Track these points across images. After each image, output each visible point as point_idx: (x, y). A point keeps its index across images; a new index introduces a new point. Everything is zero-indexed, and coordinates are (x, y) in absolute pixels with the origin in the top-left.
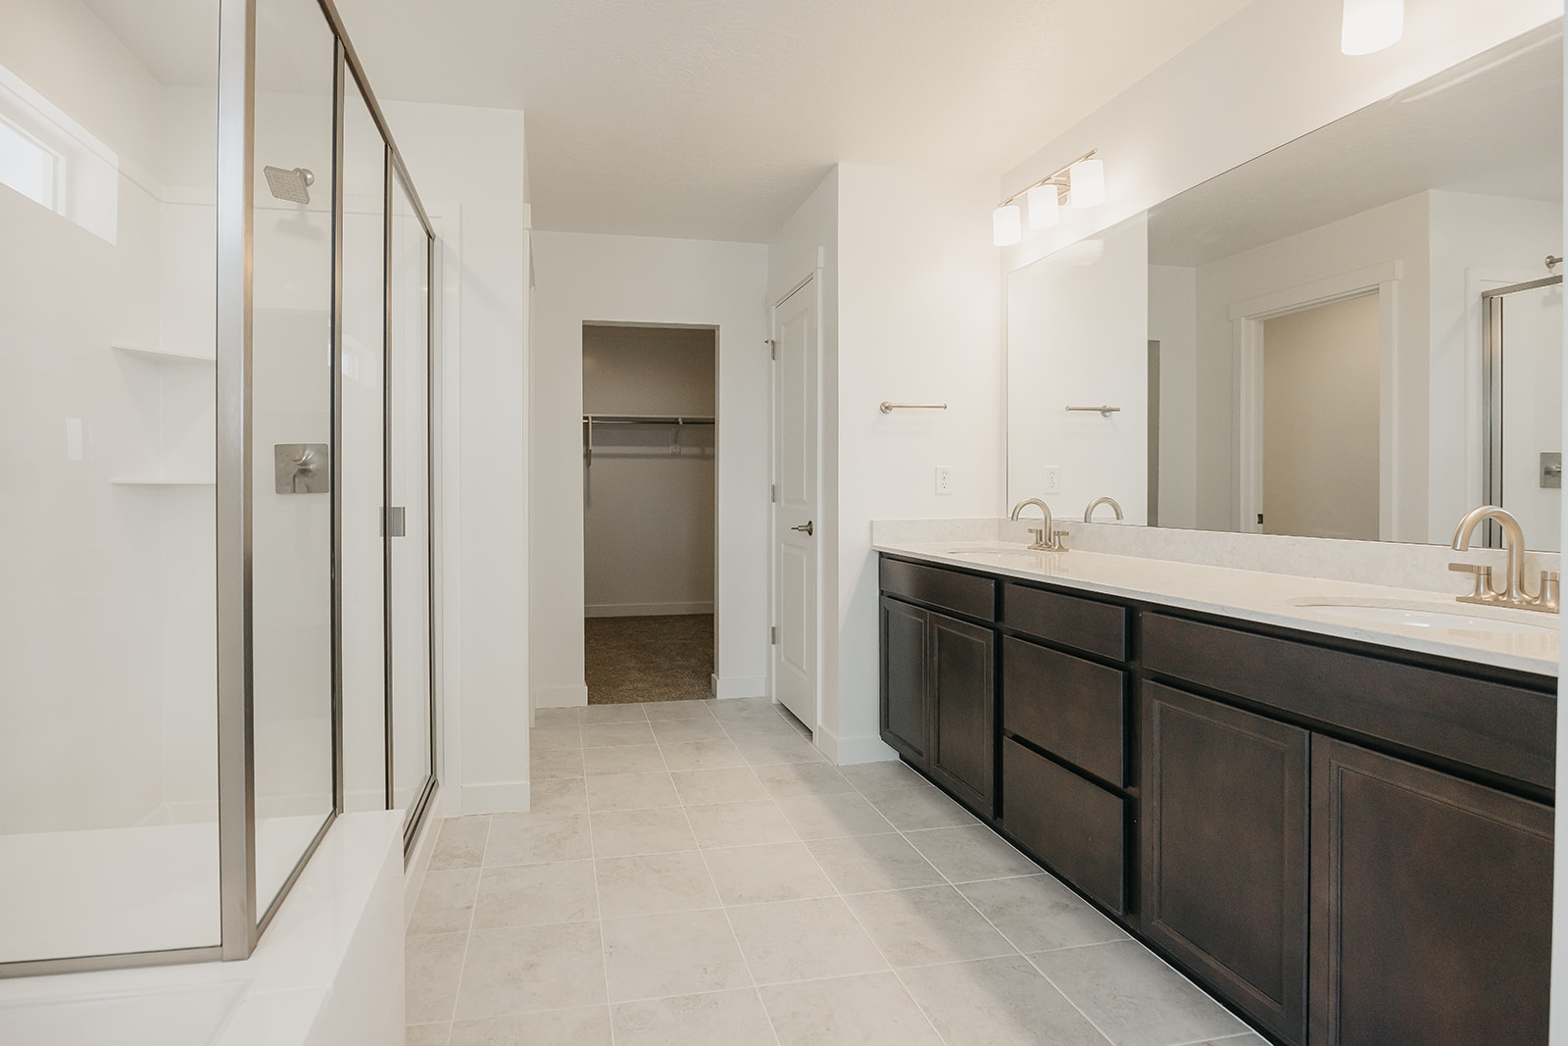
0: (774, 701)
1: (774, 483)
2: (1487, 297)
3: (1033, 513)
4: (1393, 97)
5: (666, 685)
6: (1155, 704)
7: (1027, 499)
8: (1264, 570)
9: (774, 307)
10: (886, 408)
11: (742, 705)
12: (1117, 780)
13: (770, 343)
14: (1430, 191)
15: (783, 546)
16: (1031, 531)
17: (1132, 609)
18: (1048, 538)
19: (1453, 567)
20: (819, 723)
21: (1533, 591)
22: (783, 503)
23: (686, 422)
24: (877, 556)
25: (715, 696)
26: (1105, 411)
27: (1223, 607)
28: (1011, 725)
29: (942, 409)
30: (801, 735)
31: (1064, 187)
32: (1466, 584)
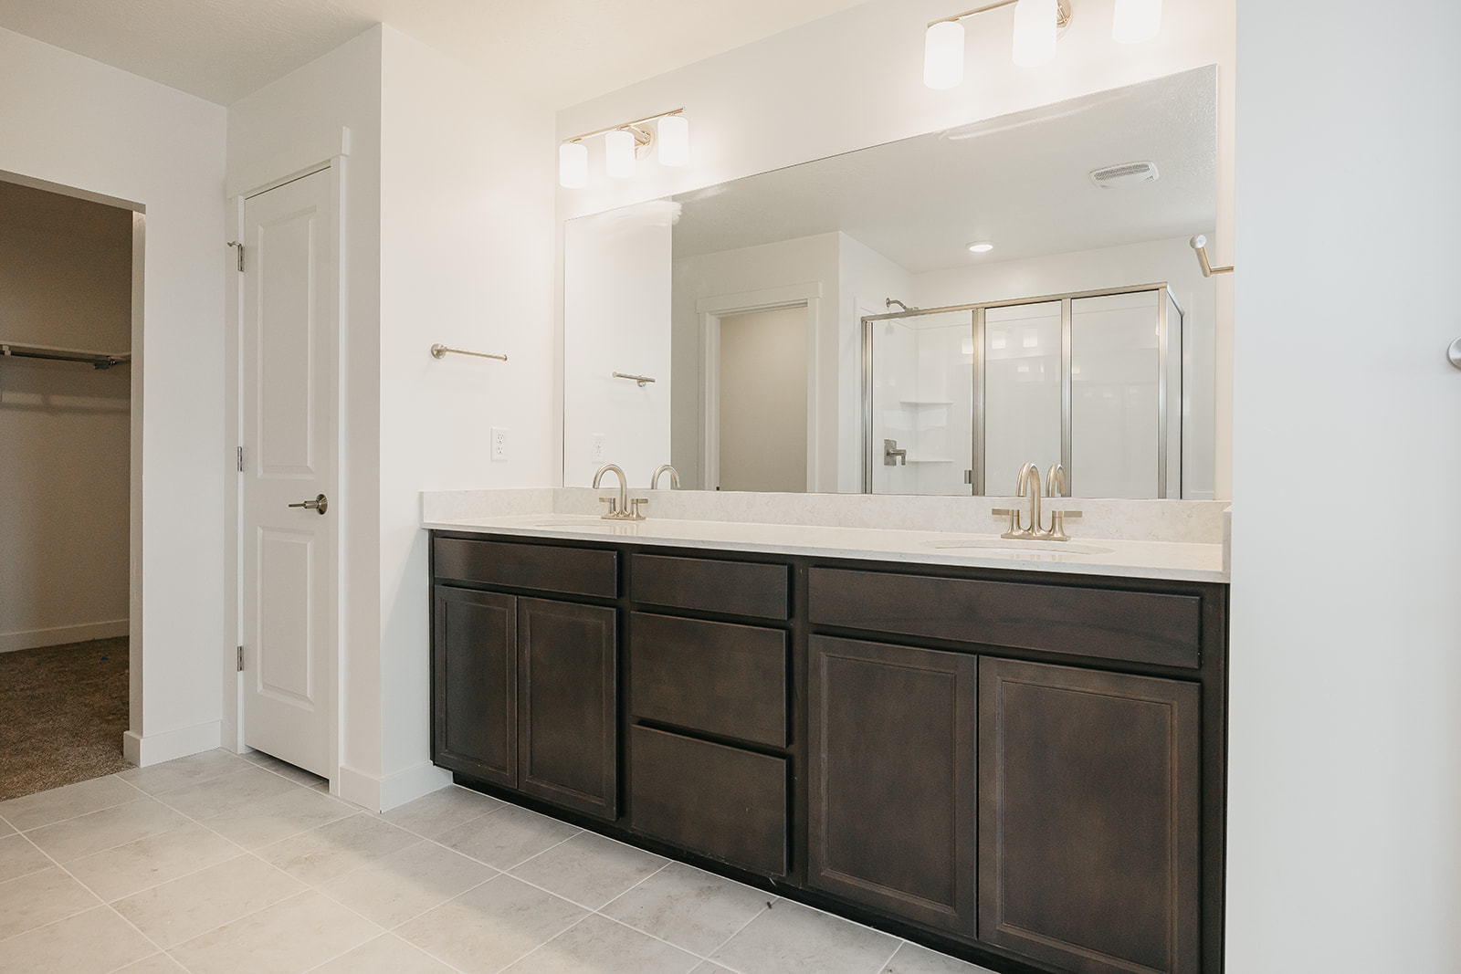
0: (241, 749)
1: (241, 444)
2: (864, 320)
3: (610, 482)
4: (942, 133)
5: (29, 766)
6: (823, 658)
7: (604, 467)
8: (840, 525)
9: (241, 199)
10: (438, 353)
11: (188, 768)
12: (779, 741)
13: (235, 247)
14: (840, 232)
15: (260, 531)
16: (602, 500)
17: (791, 565)
18: (621, 506)
19: (995, 512)
20: (341, 763)
21: (1047, 525)
22: (260, 473)
23: (17, 353)
24: (426, 536)
25: (133, 764)
26: (641, 380)
27: (901, 555)
28: (638, 709)
29: (501, 360)
30: (307, 788)
31: (645, 137)
32: (1004, 526)
